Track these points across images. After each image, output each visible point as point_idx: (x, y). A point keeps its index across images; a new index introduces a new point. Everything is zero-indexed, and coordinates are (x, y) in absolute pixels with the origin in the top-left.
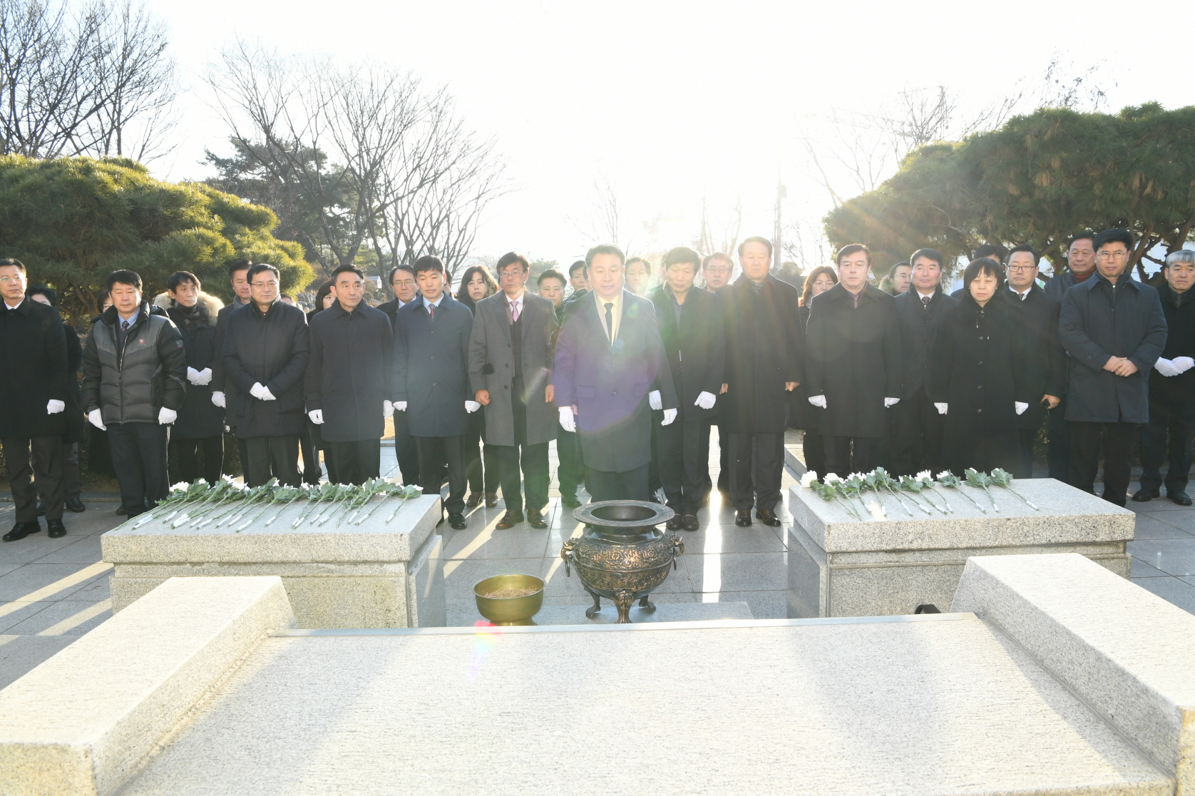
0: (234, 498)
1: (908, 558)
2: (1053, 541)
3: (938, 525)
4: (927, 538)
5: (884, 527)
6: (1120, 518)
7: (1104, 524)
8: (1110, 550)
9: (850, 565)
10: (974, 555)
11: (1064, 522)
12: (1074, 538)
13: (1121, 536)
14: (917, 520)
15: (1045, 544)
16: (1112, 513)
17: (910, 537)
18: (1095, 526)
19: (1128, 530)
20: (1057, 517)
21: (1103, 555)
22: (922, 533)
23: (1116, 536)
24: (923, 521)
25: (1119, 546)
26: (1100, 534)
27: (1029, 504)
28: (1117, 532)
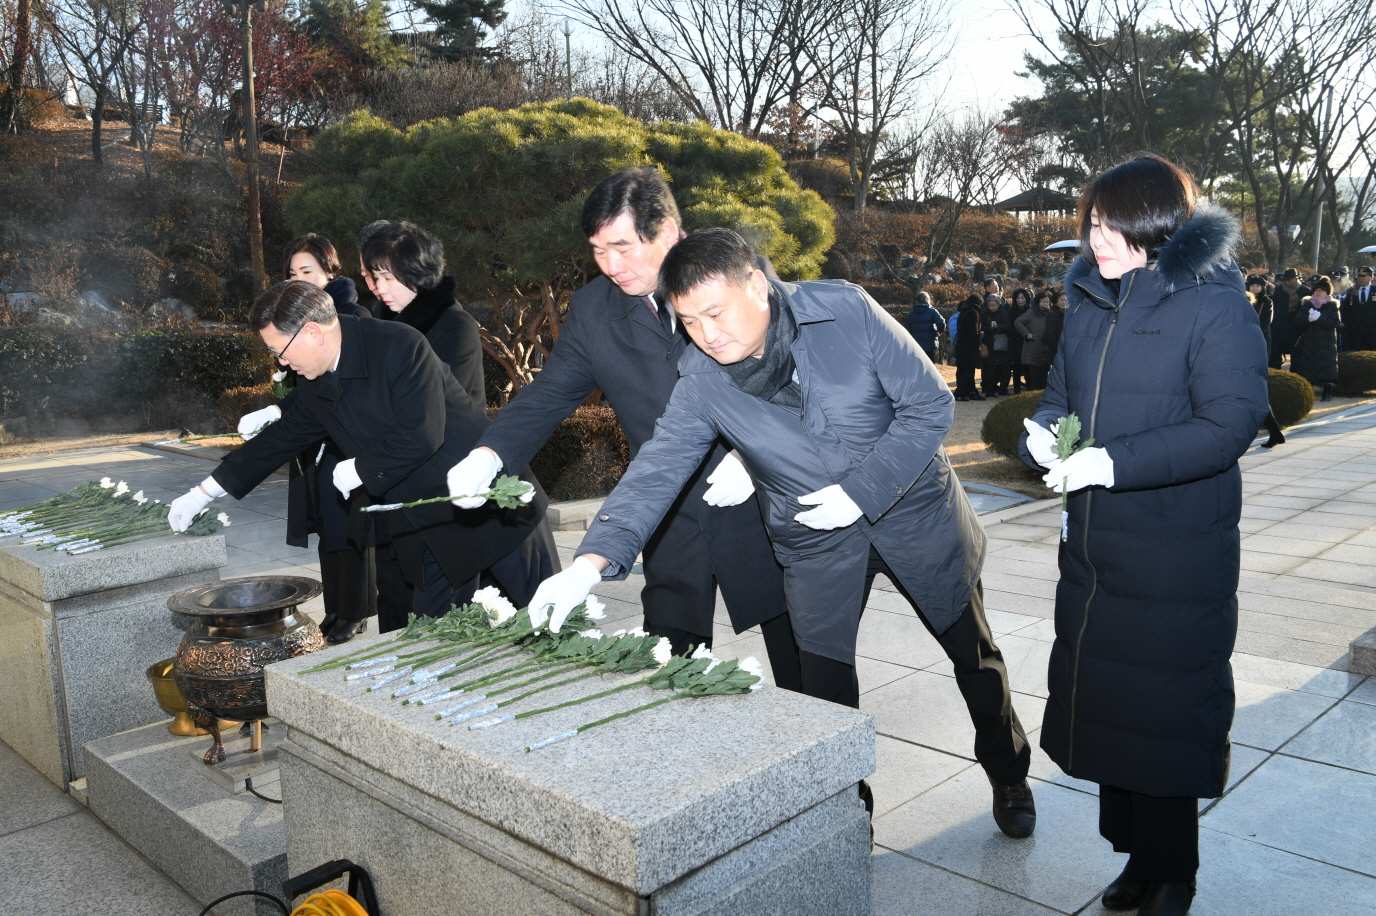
1: (354, 768)
6: (607, 825)
7: (581, 826)
8: (612, 898)
9: (301, 750)
10: (423, 802)
11: (517, 790)
12: (536, 836)
13: (613, 872)
14: (345, 700)
15: (499, 827)
16: (600, 806)
17: (338, 728)
18: (568, 823)
19: (625, 863)
20: (507, 773)
21: (598, 904)
22: (349, 726)
23: (605, 867)
24: (349, 704)
25: (627, 898)
26: (577, 848)
27: (565, 735)
28: (605, 857)
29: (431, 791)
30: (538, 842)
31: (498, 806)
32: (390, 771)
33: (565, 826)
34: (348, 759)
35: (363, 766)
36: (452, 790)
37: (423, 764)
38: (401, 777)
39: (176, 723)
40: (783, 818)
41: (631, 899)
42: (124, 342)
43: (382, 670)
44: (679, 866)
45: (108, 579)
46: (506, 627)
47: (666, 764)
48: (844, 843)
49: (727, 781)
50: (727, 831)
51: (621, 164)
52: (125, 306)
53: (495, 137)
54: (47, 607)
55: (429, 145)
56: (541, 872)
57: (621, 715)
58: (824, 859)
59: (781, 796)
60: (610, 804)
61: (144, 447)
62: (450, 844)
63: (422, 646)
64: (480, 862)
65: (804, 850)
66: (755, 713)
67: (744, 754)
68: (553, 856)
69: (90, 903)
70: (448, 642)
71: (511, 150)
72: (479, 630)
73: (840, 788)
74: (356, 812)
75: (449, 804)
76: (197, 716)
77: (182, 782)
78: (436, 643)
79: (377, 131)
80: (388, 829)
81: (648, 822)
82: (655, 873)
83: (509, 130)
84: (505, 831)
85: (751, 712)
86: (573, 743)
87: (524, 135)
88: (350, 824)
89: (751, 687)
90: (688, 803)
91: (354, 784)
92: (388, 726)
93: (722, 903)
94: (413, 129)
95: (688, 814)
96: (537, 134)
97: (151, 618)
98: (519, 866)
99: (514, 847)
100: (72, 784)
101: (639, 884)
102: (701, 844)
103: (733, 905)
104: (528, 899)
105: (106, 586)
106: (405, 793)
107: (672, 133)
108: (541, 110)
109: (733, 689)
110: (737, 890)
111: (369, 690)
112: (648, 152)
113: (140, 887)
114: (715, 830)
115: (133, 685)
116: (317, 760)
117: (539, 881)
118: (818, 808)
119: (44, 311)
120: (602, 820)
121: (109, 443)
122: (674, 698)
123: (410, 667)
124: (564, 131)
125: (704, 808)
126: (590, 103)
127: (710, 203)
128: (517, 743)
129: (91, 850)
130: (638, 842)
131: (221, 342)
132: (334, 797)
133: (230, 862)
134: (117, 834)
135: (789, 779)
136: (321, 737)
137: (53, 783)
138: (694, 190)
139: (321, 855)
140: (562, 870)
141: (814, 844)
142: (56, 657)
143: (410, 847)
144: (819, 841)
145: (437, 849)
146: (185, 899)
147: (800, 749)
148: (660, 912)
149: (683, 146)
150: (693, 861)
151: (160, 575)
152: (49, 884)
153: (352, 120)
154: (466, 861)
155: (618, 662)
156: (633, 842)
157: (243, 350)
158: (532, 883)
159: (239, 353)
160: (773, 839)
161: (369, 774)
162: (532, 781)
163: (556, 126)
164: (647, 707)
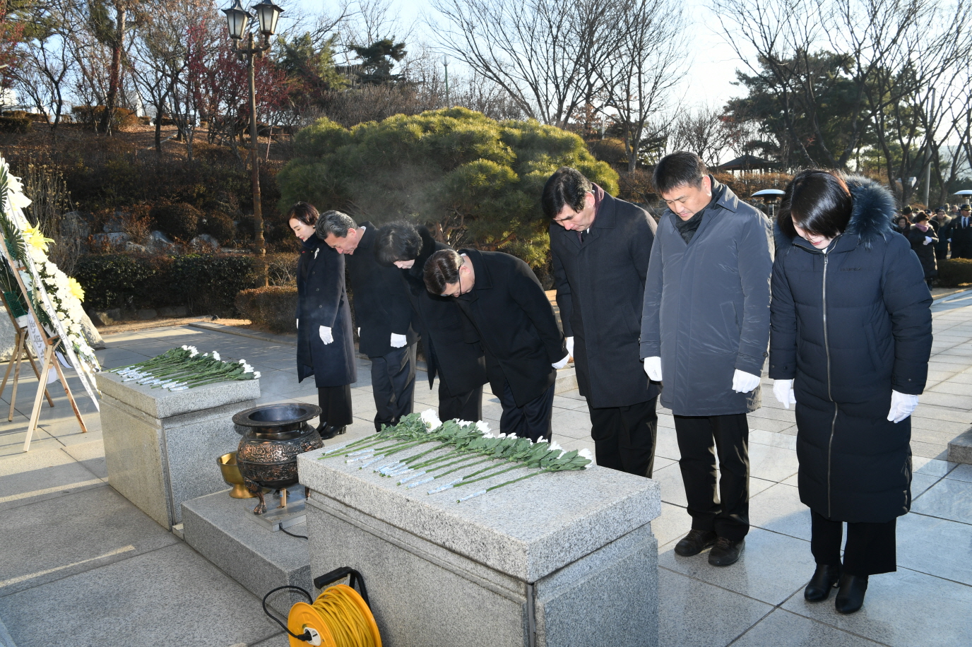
6: (509, 543)
7: (493, 544)
8: (511, 585)
9: (319, 504)
10: (395, 533)
11: (452, 525)
12: (465, 551)
13: (513, 570)
14: (347, 474)
15: (443, 546)
16: (505, 532)
17: (343, 490)
18: (485, 542)
19: (519, 564)
20: (448, 514)
21: (503, 589)
22: (350, 489)
23: (507, 567)
24: (350, 476)
25: (520, 585)
26: (491, 557)
27: (479, 493)
28: (508, 561)
29: (401, 526)
30: (467, 554)
31: (442, 534)
32: (375, 515)
33: (483, 544)
34: (349, 508)
35: (357, 513)
36: (414, 525)
37: (396, 510)
38: (382, 518)
39: (234, 491)
40: (608, 541)
41: (523, 585)
42: (177, 262)
43: (366, 457)
44: (550, 567)
45: (193, 406)
46: (437, 432)
47: (540, 509)
48: (643, 557)
49: (576, 518)
50: (577, 547)
51: (484, 147)
52: (177, 240)
53: (407, 133)
54: (159, 422)
55: (366, 138)
56: (468, 571)
57: (511, 482)
58: (632, 566)
59: (607, 528)
60: (510, 531)
61: (191, 326)
62: (412, 556)
63: (388, 444)
64: (431, 566)
65: (620, 560)
66: (589, 481)
67: (585, 504)
68: (476, 562)
69: (192, 594)
70: (403, 441)
71: (416, 140)
72: (421, 434)
73: (641, 524)
74: (354, 539)
75: (412, 533)
76: (250, 486)
77: (242, 525)
78: (395, 442)
79: (333, 130)
80: (374, 549)
81: (533, 541)
82: (537, 570)
83: (415, 128)
84: (446, 548)
85: (587, 480)
86: (484, 498)
87: (425, 131)
88: (350, 546)
89: (586, 466)
90: (555, 530)
91: (353, 523)
92: (374, 489)
93: (574, 589)
94: (355, 128)
95: (555, 536)
96: (432, 130)
97: (217, 429)
98: (454, 568)
99: (452, 558)
100: (174, 527)
101: (528, 576)
102: (562, 554)
103: (580, 590)
104: (461, 587)
105: (192, 409)
106: (384, 528)
107: (515, 127)
108: (434, 115)
109: (575, 467)
110: (583, 582)
111: (361, 468)
112: (501, 140)
113: (219, 585)
114: (570, 547)
115: (207, 468)
116: (329, 509)
117: (467, 577)
118: (628, 536)
119: (129, 244)
120: (506, 540)
121: (169, 324)
122: (541, 473)
123: (383, 455)
124: (449, 128)
125: (564, 534)
126: (465, 110)
127: (540, 170)
128: (452, 498)
129: (188, 564)
130: (528, 552)
131: (235, 261)
132: (340, 531)
133: (274, 571)
134: (202, 556)
135: (612, 518)
136: (332, 495)
137: (162, 526)
138: (530, 163)
139: (332, 565)
140: (481, 570)
141: (626, 557)
142: (164, 451)
143: (387, 559)
144: (629, 555)
145: (404, 559)
146: (246, 593)
147: (618, 501)
148: (539, 593)
149: (523, 136)
150: (558, 564)
151: (222, 403)
152: (168, 583)
153: (318, 123)
154: (422, 566)
155: (502, 452)
156: (525, 552)
157: (249, 265)
158: (463, 577)
159: (246, 268)
160: (602, 553)
161: (361, 517)
162: (463, 519)
163: (444, 125)
164: (526, 477)
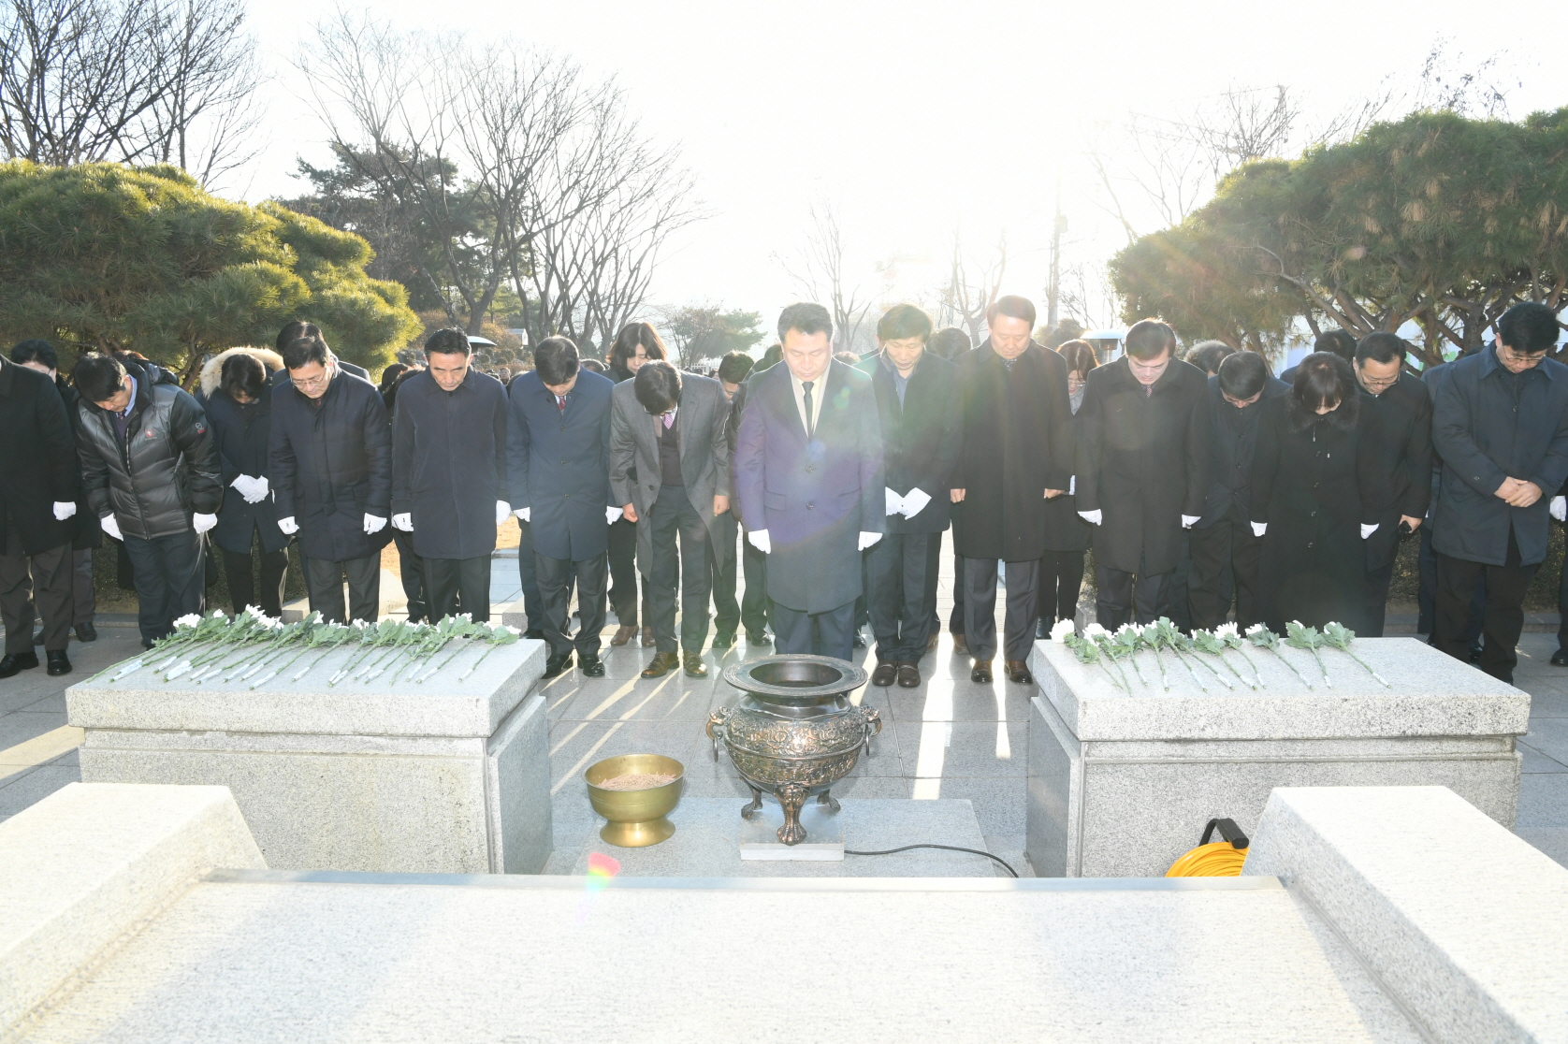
0: (260, 638)
1: (1198, 751)
2: (1409, 732)
3: (1242, 705)
4: (1226, 724)
5: (1164, 707)
6: (1509, 702)
7: (1485, 710)
8: (1492, 747)
9: (1114, 759)
10: (1294, 750)
12: (1438, 730)
13: (1509, 728)
15: (1401, 737)
16: (1497, 694)
18: (1472, 712)
19: (1519, 719)
21: (1480, 755)
22: (1220, 716)
23: (1501, 727)
25: (1504, 743)
26: (1477, 724)
27: (1377, 677)
28: (1502, 721)
30: (1441, 732)
31: (1403, 722)
32: (1273, 736)
33: (1470, 714)
36: (1352, 726)
37: (1318, 718)
38: (1287, 736)
41: (1509, 741)
56: (1427, 754)
64: (1375, 766)
68: (1453, 737)
84: (1406, 737)
120: (1504, 700)
142: (488, 800)
156: (1528, 705)
164: (1349, 657)
